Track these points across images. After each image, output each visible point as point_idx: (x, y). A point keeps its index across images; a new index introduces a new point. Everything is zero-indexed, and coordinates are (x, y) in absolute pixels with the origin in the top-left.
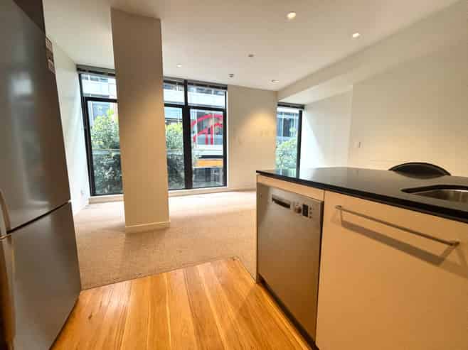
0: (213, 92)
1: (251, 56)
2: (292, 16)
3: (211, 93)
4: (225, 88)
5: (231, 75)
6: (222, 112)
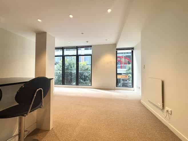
0: (89, 49)
1: (82, 33)
2: (71, 16)
3: (88, 49)
4: (91, 46)
5: (87, 42)
6: (90, 56)
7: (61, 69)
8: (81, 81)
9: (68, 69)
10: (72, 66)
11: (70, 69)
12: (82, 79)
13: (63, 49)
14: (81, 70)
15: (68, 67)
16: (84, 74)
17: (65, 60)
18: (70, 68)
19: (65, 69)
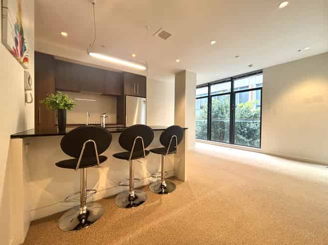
1: (237, 57)
2: (214, 42)
5: (250, 66)
6: (260, 91)
7: (206, 116)
8: (241, 137)
9: (216, 116)
10: (225, 111)
11: (220, 117)
12: (242, 134)
13: (209, 85)
14: (241, 118)
15: (217, 113)
16: (248, 125)
17: (212, 102)
18: (220, 115)
19: (212, 117)
